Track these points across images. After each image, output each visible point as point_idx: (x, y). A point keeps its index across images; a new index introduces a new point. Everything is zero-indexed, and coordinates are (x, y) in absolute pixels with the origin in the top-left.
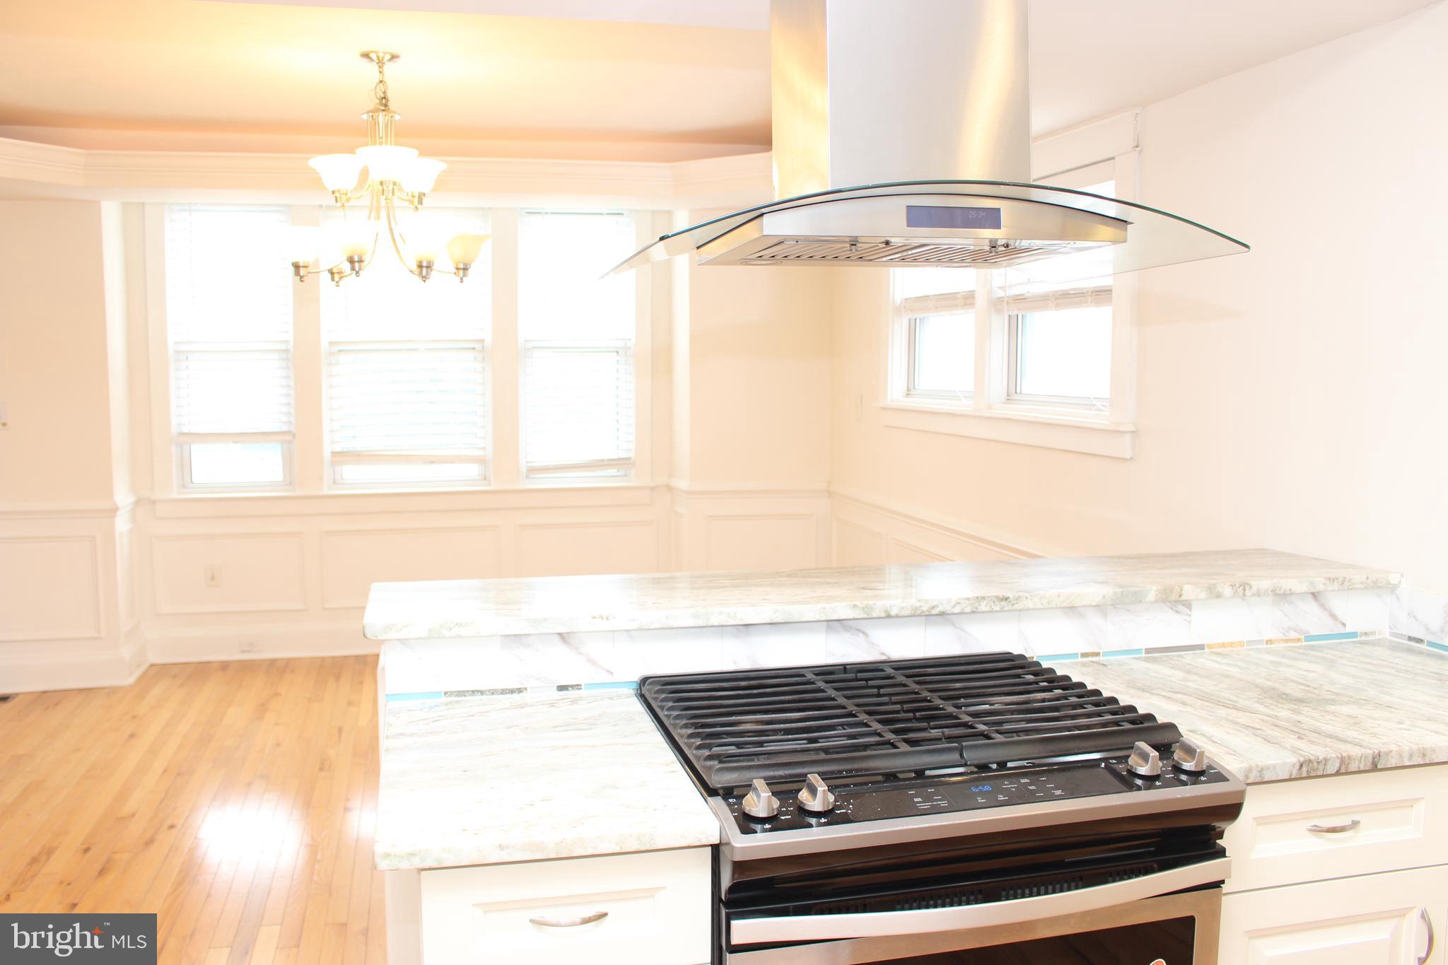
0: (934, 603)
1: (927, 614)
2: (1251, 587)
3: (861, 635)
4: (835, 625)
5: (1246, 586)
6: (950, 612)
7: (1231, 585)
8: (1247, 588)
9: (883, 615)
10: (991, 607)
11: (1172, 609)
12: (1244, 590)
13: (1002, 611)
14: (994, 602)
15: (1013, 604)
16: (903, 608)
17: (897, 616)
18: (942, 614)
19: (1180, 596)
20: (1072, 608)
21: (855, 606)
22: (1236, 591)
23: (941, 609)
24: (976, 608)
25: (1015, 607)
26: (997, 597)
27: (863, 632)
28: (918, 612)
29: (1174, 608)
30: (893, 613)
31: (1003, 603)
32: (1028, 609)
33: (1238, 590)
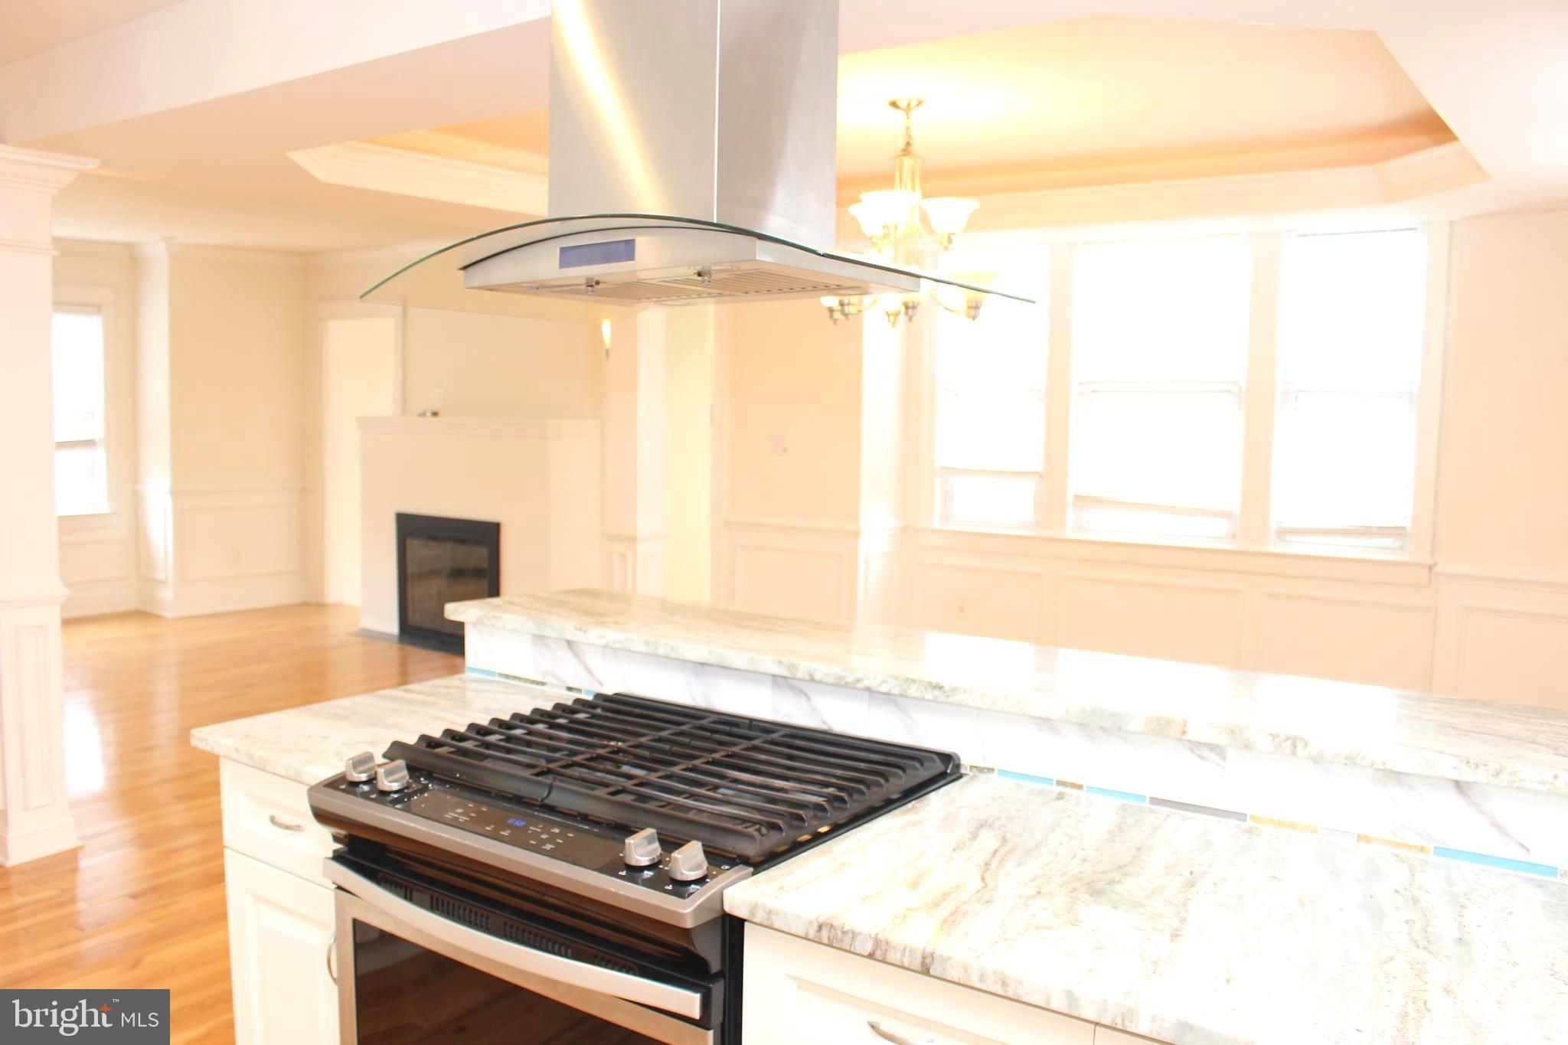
0: (860, 676)
1: (852, 686)
2: (1306, 745)
3: (803, 696)
4: (779, 681)
5: (1298, 740)
6: (876, 690)
7: (1272, 735)
8: (1300, 745)
9: (807, 677)
10: (922, 693)
11: (1192, 751)
12: (1295, 747)
13: (934, 700)
14: (926, 688)
15: (948, 696)
16: (826, 674)
17: (820, 682)
18: (868, 689)
19: (1184, 733)
20: (1045, 720)
21: (780, 662)
22: (1280, 745)
23: (866, 683)
24: (905, 691)
25: (951, 699)
26: (930, 683)
27: (806, 695)
28: (842, 683)
29: (1196, 751)
30: (818, 677)
31: (937, 692)
32: (967, 706)
33: (1284, 745)
